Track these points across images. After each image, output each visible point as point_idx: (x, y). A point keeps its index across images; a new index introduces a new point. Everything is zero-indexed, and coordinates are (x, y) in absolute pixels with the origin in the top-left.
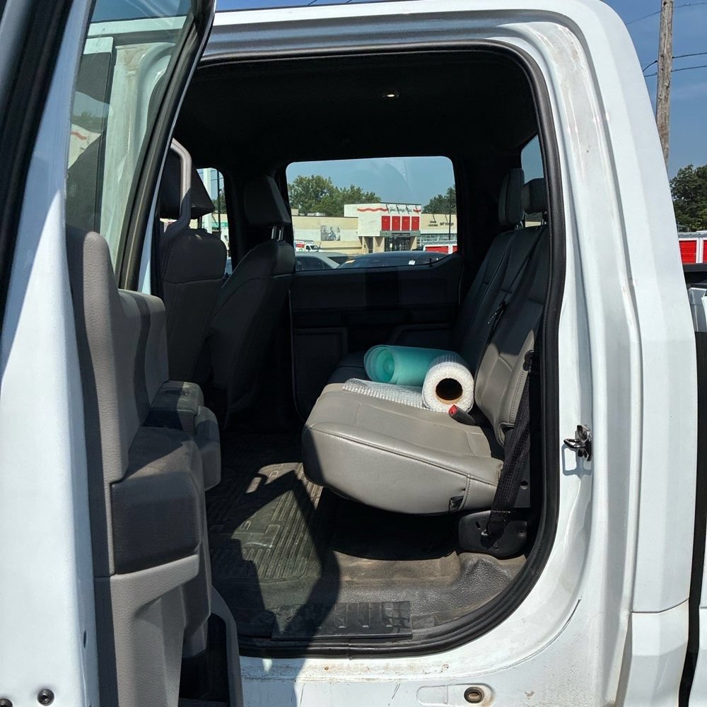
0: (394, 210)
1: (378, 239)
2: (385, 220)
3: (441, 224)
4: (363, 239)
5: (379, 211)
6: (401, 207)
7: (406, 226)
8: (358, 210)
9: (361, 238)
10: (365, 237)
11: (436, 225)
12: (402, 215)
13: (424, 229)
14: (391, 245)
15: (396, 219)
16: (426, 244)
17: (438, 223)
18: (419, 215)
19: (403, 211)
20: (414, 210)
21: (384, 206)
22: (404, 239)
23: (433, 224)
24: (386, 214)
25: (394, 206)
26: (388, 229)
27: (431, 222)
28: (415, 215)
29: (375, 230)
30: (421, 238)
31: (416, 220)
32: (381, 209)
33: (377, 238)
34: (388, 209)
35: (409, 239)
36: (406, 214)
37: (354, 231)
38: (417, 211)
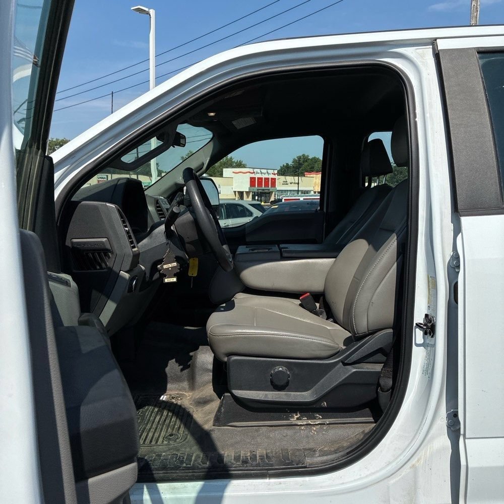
0: (258, 173)
1: (248, 193)
2: (252, 180)
3: (291, 183)
4: (237, 193)
5: (248, 174)
6: (263, 171)
7: (267, 184)
8: (234, 172)
9: (235, 192)
10: (238, 192)
11: (287, 184)
12: (264, 176)
13: (279, 187)
14: (257, 198)
15: (260, 179)
16: (284, 197)
17: (288, 182)
18: (276, 177)
19: (265, 174)
20: (272, 174)
21: (251, 170)
22: (266, 193)
23: (285, 183)
24: (253, 176)
25: (259, 171)
26: (255, 186)
27: (284, 182)
28: (273, 176)
29: (245, 187)
30: (277, 193)
31: (274, 180)
32: (249, 172)
33: (246, 192)
34: (254, 173)
35: (269, 193)
36: (266, 176)
37: (230, 187)
38: (275, 174)
